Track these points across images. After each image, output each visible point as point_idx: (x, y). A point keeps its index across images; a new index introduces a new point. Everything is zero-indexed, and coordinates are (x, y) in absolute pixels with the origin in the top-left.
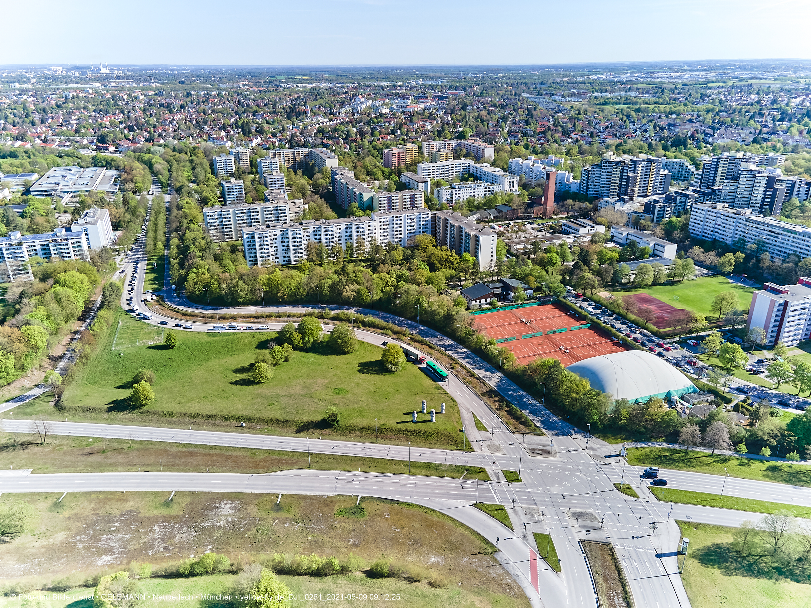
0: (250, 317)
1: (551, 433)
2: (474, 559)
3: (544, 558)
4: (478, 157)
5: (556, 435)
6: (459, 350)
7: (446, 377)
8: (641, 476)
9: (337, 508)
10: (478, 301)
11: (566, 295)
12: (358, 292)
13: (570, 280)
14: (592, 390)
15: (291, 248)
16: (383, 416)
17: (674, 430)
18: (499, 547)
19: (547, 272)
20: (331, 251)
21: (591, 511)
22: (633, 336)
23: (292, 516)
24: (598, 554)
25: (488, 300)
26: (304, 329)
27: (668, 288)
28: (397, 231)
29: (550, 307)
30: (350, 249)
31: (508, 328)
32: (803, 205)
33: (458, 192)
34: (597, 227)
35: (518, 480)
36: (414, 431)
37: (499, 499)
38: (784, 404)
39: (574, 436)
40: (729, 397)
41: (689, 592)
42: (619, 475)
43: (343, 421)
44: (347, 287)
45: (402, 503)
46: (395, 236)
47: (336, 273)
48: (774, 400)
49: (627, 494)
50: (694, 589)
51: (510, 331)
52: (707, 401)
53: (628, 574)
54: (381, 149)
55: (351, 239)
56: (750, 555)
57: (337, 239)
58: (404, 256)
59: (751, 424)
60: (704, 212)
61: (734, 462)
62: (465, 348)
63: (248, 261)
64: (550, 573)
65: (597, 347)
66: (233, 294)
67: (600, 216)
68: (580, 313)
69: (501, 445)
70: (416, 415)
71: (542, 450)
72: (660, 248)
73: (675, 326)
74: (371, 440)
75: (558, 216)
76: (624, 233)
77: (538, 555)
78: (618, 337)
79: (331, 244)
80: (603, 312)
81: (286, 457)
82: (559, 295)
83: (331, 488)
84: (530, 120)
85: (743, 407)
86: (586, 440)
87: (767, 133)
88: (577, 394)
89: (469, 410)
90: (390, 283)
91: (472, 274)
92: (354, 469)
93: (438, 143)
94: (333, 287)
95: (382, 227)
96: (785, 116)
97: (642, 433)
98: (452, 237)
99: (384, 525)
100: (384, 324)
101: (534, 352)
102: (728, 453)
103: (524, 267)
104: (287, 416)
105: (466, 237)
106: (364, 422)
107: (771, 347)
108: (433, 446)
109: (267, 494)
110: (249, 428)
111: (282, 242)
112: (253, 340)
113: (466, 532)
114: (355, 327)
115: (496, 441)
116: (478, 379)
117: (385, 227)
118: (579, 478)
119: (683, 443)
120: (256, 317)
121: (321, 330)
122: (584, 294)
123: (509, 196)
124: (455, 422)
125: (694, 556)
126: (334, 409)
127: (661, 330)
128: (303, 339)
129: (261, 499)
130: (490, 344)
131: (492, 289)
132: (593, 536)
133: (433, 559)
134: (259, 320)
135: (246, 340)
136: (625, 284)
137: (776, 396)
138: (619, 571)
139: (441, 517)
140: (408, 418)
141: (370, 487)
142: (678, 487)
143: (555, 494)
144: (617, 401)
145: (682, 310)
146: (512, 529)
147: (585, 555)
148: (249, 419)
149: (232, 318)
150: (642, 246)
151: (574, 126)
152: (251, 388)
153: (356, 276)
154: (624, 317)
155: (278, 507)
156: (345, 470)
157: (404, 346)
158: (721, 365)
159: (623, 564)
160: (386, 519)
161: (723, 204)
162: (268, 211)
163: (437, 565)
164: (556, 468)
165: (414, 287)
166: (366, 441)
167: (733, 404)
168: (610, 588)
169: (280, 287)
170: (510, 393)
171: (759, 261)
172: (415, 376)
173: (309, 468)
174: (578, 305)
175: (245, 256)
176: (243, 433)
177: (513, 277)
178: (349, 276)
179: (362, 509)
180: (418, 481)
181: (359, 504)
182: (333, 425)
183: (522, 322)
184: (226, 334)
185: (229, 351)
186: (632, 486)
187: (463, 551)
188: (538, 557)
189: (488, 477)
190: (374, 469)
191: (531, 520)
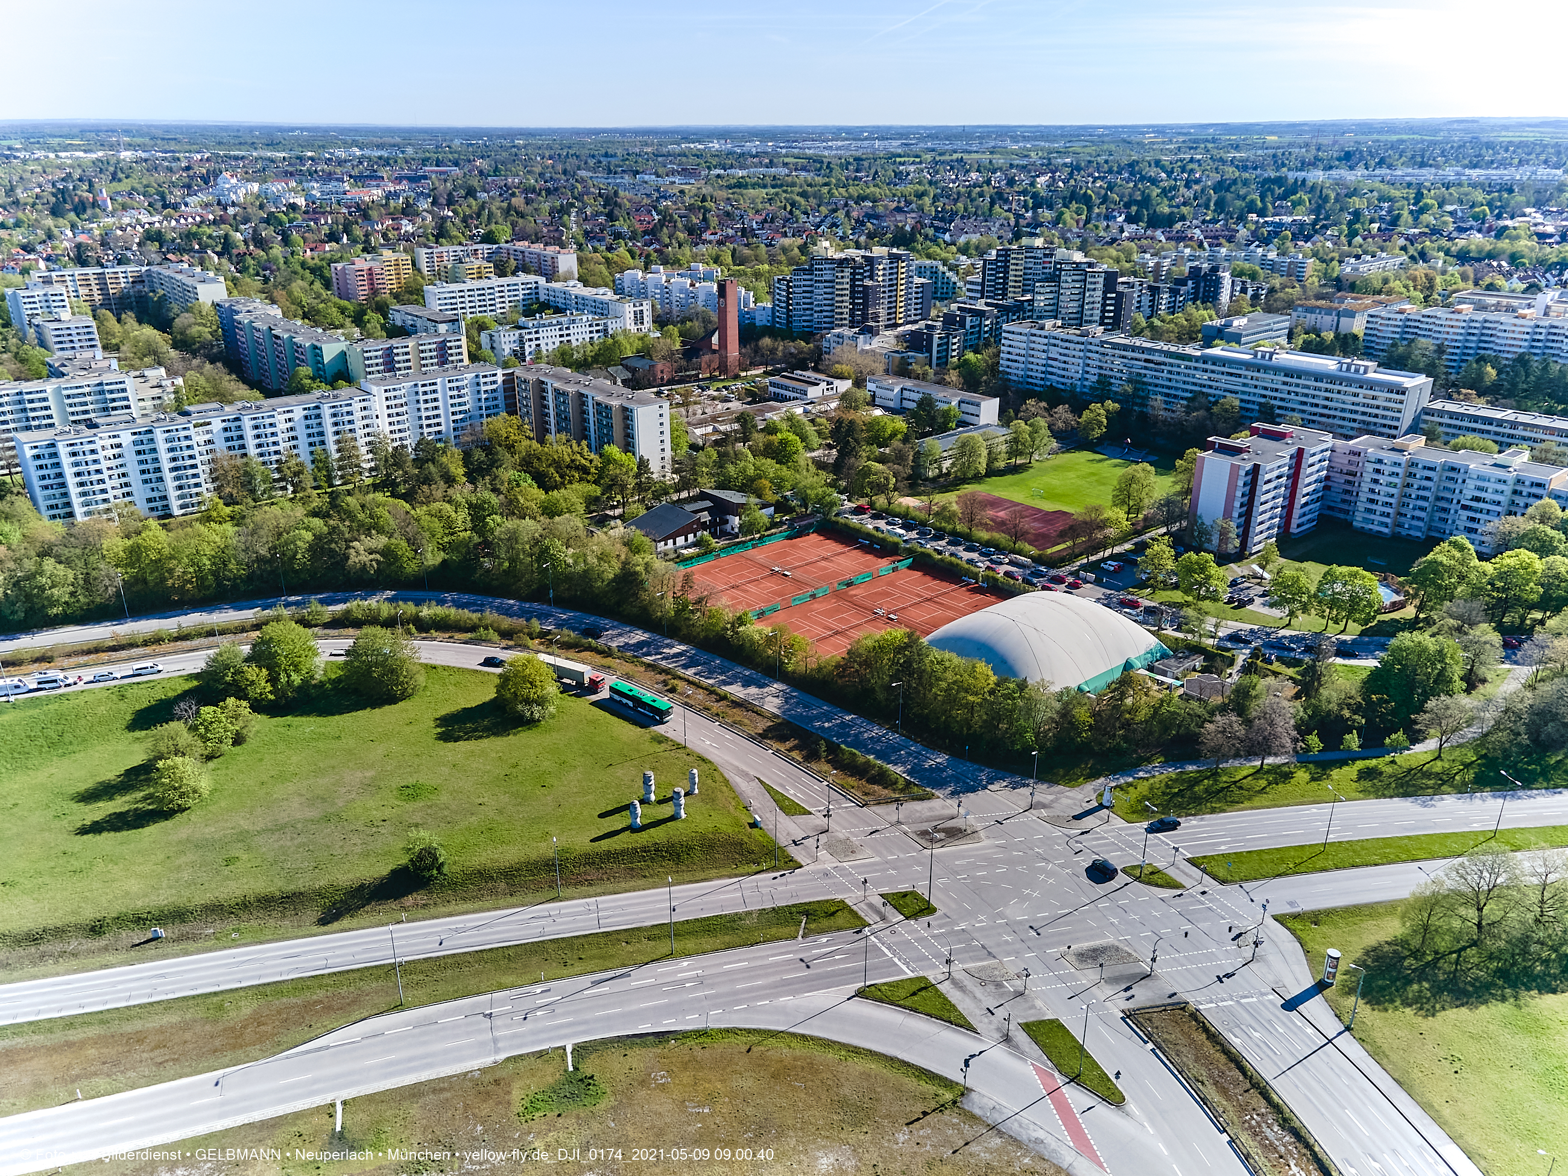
0: (97, 650)
1: (943, 791)
2: (922, 1131)
3: (1075, 1079)
4: (549, 271)
5: (956, 793)
6: (668, 650)
7: (667, 713)
9: (517, 1094)
11: (840, 509)
12: (387, 552)
14: (1002, 681)
15: (168, 476)
16: (552, 829)
17: (1183, 733)
20: (277, 476)
21: (1109, 940)
22: (1001, 569)
24: (1175, 1035)
26: (272, 655)
27: (1009, 478)
28: (428, 418)
29: (814, 538)
30: (323, 465)
31: (751, 588)
33: (533, 336)
34: (837, 382)
35: (928, 909)
36: (645, 849)
37: (907, 964)
41: (1389, 1067)
43: (452, 861)
44: (356, 544)
45: (684, 1035)
46: (426, 430)
49: (1157, 885)
50: (1394, 1057)
51: (760, 593)
54: (321, 268)
55: (323, 443)
56: (1439, 955)
57: (288, 445)
58: (467, 465)
60: (1024, 338)
62: (682, 642)
63: (43, 510)
64: (1103, 1111)
65: (943, 600)
66: (28, 597)
68: (882, 542)
69: (854, 839)
70: (637, 811)
71: (944, 830)
72: (971, 409)
73: (1073, 539)
74: (541, 896)
75: (751, 372)
76: (896, 386)
77: (1057, 1074)
78: (975, 576)
79: (274, 458)
80: (922, 534)
81: (320, 994)
82: (826, 512)
83: (482, 1044)
88: (976, 693)
89: (747, 774)
90: (461, 523)
91: (638, 488)
92: (527, 978)
93: (447, 251)
94: (318, 548)
97: (1118, 751)
98: (561, 418)
99: (663, 1106)
100: (472, 617)
101: (831, 629)
103: (741, 464)
104: (289, 881)
105: (598, 414)
106: (511, 854)
108: (702, 875)
109: (298, 1116)
110: (181, 939)
111: (141, 462)
112: (122, 705)
113: (873, 1066)
114: (401, 635)
115: (840, 832)
116: (739, 703)
117: (399, 410)
118: (1049, 874)
120: (113, 649)
121: (313, 654)
124: (732, 809)
125: (1349, 990)
126: (426, 837)
127: (1049, 551)
128: (273, 680)
129: (280, 1136)
130: (742, 624)
131: (694, 513)
132: (1143, 995)
133: (824, 1161)
134: (123, 654)
135: (102, 710)
136: (934, 480)
138: (1236, 1061)
139: (796, 1044)
140: (617, 822)
141: (588, 1016)
142: (1242, 847)
143: (1021, 922)
144: (1058, 695)
146: (970, 1028)
148: (177, 915)
149: (40, 659)
150: (939, 407)
152: (152, 831)
153: (371, 516)
154: (968, 538)
155: (343, 1143)
156: (501, 987)
158: (1180, 599)
159: (1236, 1041)
160: (663, 1087)
161: (1052, 322)
164: (992, 863)
165: (526, 525)
166: (530, 898)
167: (1237, 667)
169: (171, 564)
171: (1146, 411)
172: (593, 722)
173: (399, 1007)
174: (870, 526)
175: (35, 503)
176: (165, 957)
177: (720, 486)
178: (354, 519)
179: (587, 1081)
180: (703, 968)
181: (576, 1069)
182: (431, 878)
183: (774, 573)
184: (34, 703)
185: (52, 745)
186: (1160, 865)
187: (888, 1116)
188: (1060, 1079)
189: (859, 918)
190: (579, 967)
191: (1002, 995)
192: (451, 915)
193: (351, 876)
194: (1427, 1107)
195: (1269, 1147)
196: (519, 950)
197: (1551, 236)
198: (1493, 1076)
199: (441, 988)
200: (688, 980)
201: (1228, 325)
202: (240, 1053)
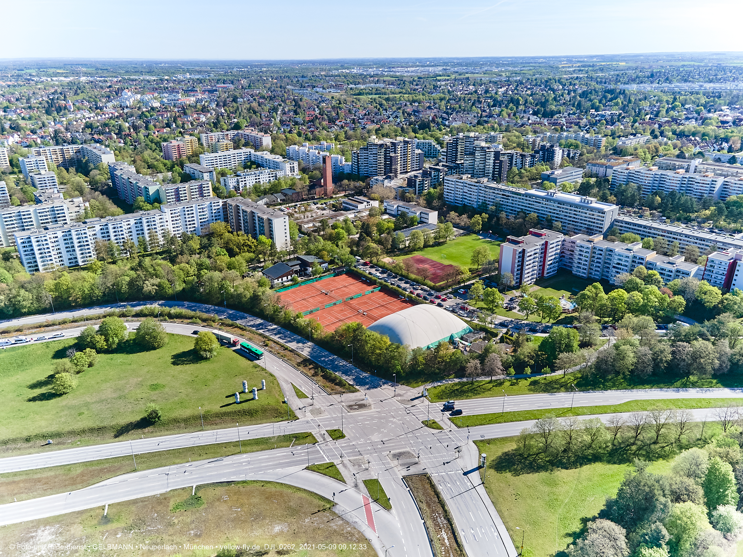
0: (40, 327)
1: (363, 388)
2: (315, 518)
3: (376, 501)
4: (257, 146)
5: (368, 389)
6: (269, 327)
7: (261, 355)
8: (442, 411)
9: (172, 504)
10: (280, 279)
11: (356, 264)
12: (159, 285)
13: (358, 251)
14: (392, 344)
15: (77, 249)
16: (206, 403)
17: (461, 366)
18: (336, 501)
19: (337, 246)
20: (123, 248)
21: (408, 449)
22: (416, 292)
23: (123, 525)
24: (419, 485)
25: (289, 277)
26: (107, 330)
27: (436, 248)
28: (189, 221)
29: (344, 276)
30: (143, 244)
31: (311, 300)
32: (520, 172)
33: (243, 180)
34: (372, 202)
35: (343, 436)
36: (239, 412)
37: (328, 457)
38: (533, 330)
39: (383, 387)
40: (495, 332)
41: (492, 497)
42: (425, 414)
43: (164, 415)
44: (147, 282)
45: (238, 482)
46: (188, 226)
47: (132, 269)
48: (527, 329)
49: (433, 428)
50: (495, 493)
51: (313, 303)
52: (480, 338)
53: (445, 496)
54: (159, 142)
55: (143, 233)
56: (529, 455)
57: (128, 235)
58: (200, 244)
59: (515, 351)
60: (453, 183)
61: (507, 384)
62: (275, 324)
63: (26, 268)
64: (383, 512)
65: (389, 306)
66: (14, 305)
67: (374, 193)
68: (370, 279)
69: (322, 408)
70: (238, 396)
71: (358, 405)
72: (425, 216)
73: (447, 279)
74: (197, 429)
75: (337, 196)
76: (395, 205)
78: (404, 295)
79: (122, 240)
80: (389, 275)
81: (107, 465)
82: (351, 265)
83: (163, 485)
84: (298, 110)
85: (506, 338)
86: (393, 388)
87: (486, 116)
88: (380, 349)
89: (287, 381)
90: (191, 272)
91: (271, 255)
92: (184, 461)
93: (215, 135)
94: (131, 283)
95: (174, 219)
96: (496, 103)
97: (436, 374)
98: (245, 222)
99: (223, 508)
100: (192, 313)
101: (338, 319)
102: (502, 377)
103: (317, 244)
104: (101, 422)
105: (259, 221)
106: (187, 413)
107: (518, 287)
108: (260, 422)
109: (91, 509)
110: (58, 444)
111: (66, 244)
112: (47, 350)
113: (304, 495)
114: (161, 321)
115: (317, 405)
116: (292, 351)
117: (177, 218)
118: (393, 423)
119: (470, 375)
120: (47, 326)
121: (125, 328)
122: (371, 262)
123: (292, 180)
124: (277, 395)
125: (491, 467)
126: (153, 406)
127: (437, 285)
128: (107, 340)
129: (84, 516)
130: (298, 318)
131: (291, 266)
132: (413, 470)
133: (277, 528)
134: (51, 328)
135: (39, 352)
136: (403, 249)
137: (527, 325)
138: (437, 494)
139: (278, 486)
140: (231, 400)
141: (204, 475)
142: (471, 413)
143: (376, 442)
144: (413, 351)
145: (451, 266)
146: (344, 481)
147: (408, 489)
148: (58, 435)
149: (17, 331)
150: (411, 215)
151: (338, 114)
152: (53, 401)
153: (154, 270)
154: (407, 277)
155: (106, 520)
156: (174, 464)
157: (216, 331)
158: (486, 306)
159: (440, 488)
160: (225, 501)
161: (467, 175)
162: (42, 213)
163: (281, 532)
164: (373, 418)
165: (217, 275)
166: (192, 430)
167: (499, 337)
168: (433, 512)
169: (72, 291)
170: (323, 359)
171: (498, 219)
172: (232, 359)
173: (135, 471)
174: (368, 272)
175: (21, 263)
176: (52, 451)
177: (308, 254)
178: (147, 271)
179: (198, 499)
180: (251, 458)
181: (195, 494)
182: (155, 422)
183: (322, 293)
184: (13, 349)
185: (19, 366)
186: (436, 420)
187: (304, 513)
188: (370, 500)
189: (315, 439)
190: (205, 457)
191: (359, 470)
192: (161, 436)
193: (125, 421)
194: (500, 512)
195: (437, 525)
196: (184, 450)
197: (728, 122)
198: (529, 501)
199: (152, 464)
200: (244, 462)
201: (553, 173)
202: (74, 487)
